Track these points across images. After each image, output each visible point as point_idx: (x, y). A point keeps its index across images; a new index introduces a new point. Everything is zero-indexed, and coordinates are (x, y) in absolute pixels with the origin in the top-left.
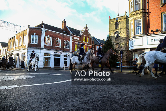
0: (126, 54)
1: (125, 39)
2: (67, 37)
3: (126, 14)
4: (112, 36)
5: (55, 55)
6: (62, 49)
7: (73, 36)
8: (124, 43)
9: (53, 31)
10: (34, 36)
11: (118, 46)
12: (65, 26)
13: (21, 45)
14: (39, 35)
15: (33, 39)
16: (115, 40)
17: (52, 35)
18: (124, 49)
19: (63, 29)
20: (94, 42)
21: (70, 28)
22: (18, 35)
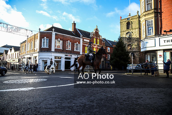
0: (139, 56)
1: (137, 40)
2: (77, 40)
3: (138, 13)
4: (124, 37)
5: (66, 58)
6: (72, 52)
7: (83, 39)
8: (136, 44)
9: (64, 34)
10: (45, 39)
11: (130, 47)
12: (75, 29)
13: (32, 49)
14: (50, 38)
15: (44, 43)
16: (127, 41)
17: (62, 38)
18: (137, 50)
19: (73, 32)
20: (105, 44)
21: (80, 30)
22: (29, 39)
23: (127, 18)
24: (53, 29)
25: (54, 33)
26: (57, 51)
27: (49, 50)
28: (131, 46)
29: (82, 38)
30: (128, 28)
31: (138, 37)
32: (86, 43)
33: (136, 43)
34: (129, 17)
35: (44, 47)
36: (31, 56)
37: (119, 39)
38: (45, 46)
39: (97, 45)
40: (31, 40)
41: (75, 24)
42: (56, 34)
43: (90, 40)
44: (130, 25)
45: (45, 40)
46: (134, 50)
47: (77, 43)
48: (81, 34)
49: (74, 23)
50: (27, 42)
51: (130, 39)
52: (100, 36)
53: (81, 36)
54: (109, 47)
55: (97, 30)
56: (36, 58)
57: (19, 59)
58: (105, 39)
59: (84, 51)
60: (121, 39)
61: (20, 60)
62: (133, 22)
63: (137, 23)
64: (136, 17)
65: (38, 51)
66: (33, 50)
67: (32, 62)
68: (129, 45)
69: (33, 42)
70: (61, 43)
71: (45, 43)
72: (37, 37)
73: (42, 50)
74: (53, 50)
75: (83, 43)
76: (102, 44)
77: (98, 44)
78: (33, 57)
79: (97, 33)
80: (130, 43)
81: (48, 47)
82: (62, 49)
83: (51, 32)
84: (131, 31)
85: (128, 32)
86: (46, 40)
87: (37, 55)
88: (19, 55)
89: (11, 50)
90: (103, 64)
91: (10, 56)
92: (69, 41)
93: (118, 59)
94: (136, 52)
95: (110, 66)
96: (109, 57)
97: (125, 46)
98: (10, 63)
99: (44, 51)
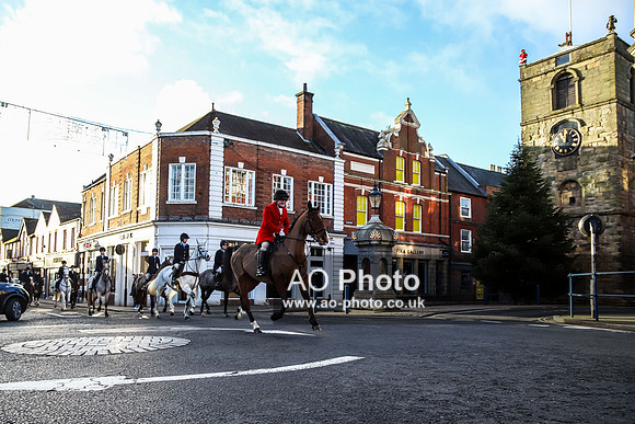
0: (619, 233)
1: (609, 159)
2: (320, 166)
3: (613, 28)
4: (539, 148)
7: (348, 161)
8: (602, 175)
9: (260, 143)
10: (180, 168)
11: (570, 194)
12: (309, 117)
13: (128, 211)
14: (201, 163)
15: (177, 182)
16: (557, 163)
17: (255, 158)
18: (605, 206)
19: (303, 131)
20: (449, 181)
21: (331, 124)
22: (116, 169)
23: (556, 57)
24: (216, 123)
25: (218, 140)
26: (232, 216)
27: (198, 212)
28: (578, 188)
29: (342, 156)
30: (559, 102)
31: (615, 142)
32: (361, 178)
33: (603, 172)
34: (567, 48)
35: (176, 201)
36: (125, 241)
37: (515, 157)
38: (183, 196)
39: (408, 188)
40: (123, 172)
41: (307, 97)
42: (228, 145)
43: (379, 168)
44: (570, 90)
45: (183, 171)
46: (592, 208)
47: (321, 179)
48: (337, 141)
49: (306, 93)
50: (108, 181)
51: (570, 154)
52: (424, 144)
53: (339, 147)
54: (467, 195)
55: (409, 117)
56: (143, 250)
57: (78, 255)
58: (446, 161)
59: (350, 213)
60: (524, 156)
61: (82, 256)
62: (584, 73)
63: (606, 76)
64: (600, 49)
65: (153, 216)
66: (134, 215)
67: (130, 266)
68: (563, 186)
69: (131, 181)
70: (251, 181)
71: (183, 185)
72: (150, 157)
73: (168, 213)
74: (215, 210)
75: (346, 180)
76: (434, 184)
77: (416, 183)
78: (131, 243)
79: (408, 135)
80: (572, 174)
81: (193, 201)
82: (252, 206)
83: (208, 133)
84: (578, 114)
85: (559, 120)
86: (187, 168)
87: (148, 234)
88: (77, 235)
89: (47, 216)
90: (439, 275)
91: (46, 244)
92: (284, 172)
93: (513, 251)
94: (605, 214)
95: (471, 281)
96: (467, 242)
97: (547, 189)
98: (45, 270)
99: (177, 218)
